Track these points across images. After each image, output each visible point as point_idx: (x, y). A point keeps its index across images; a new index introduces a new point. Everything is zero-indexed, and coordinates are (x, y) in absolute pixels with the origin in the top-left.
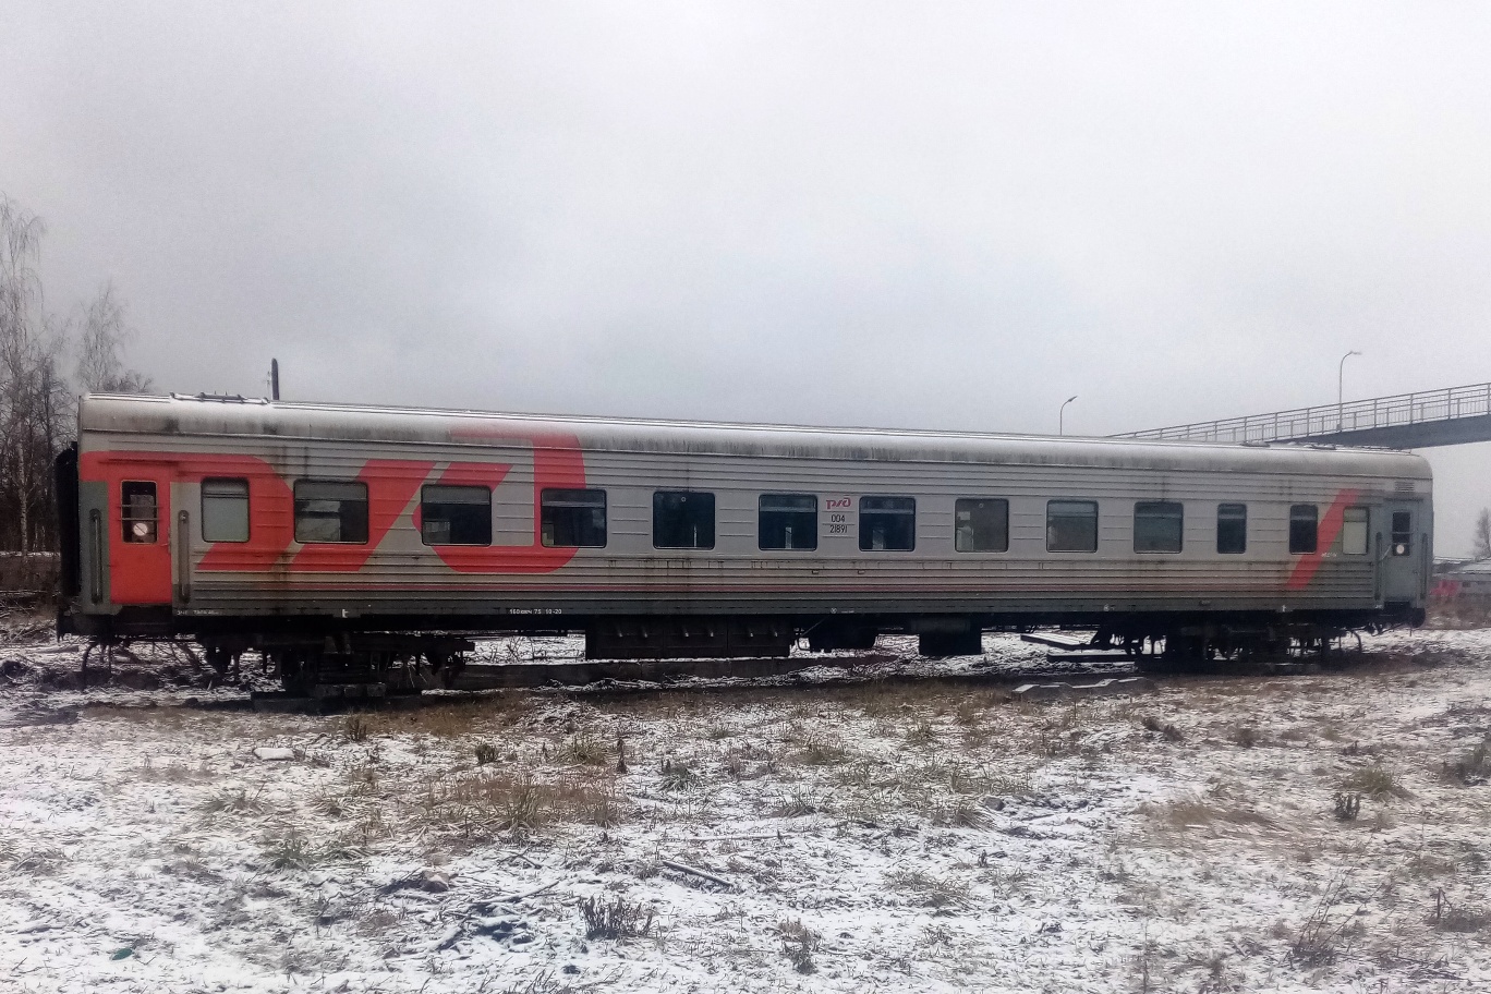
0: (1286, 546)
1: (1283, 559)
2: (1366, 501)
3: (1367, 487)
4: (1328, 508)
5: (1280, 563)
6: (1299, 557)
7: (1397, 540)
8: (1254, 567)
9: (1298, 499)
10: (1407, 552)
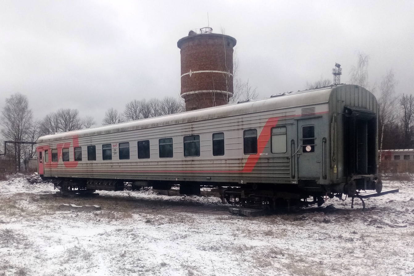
0: (242, 151)
1: (240, 157)
2: (284, 123)
3: (284, 115)
4: (262, 129)
5: (239, 159)
6: (248, 156)
7: (306, 143)
8: (228, 162)
9: (246, 127)
10: (313, 150)
